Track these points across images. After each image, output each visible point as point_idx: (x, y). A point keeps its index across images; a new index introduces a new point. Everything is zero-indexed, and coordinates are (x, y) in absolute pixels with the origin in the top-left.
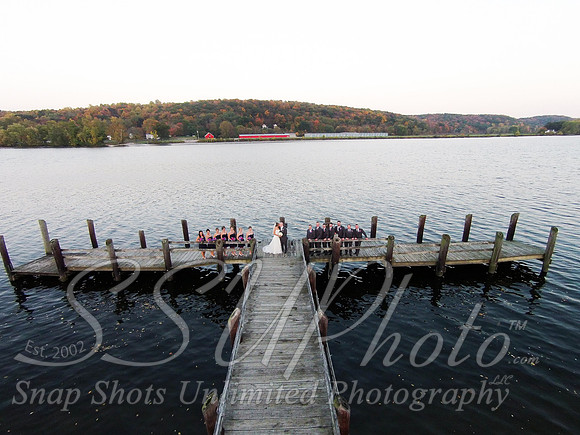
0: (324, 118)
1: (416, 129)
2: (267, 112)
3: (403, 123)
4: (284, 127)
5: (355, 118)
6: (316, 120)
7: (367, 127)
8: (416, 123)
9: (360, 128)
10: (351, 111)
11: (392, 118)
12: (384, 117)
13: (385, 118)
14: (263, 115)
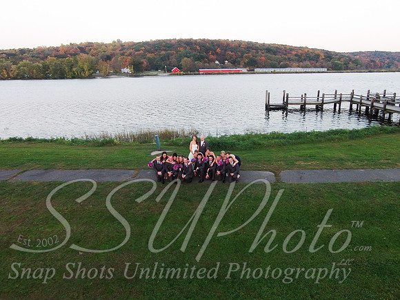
0: (269, 55)
1: (351, 65)
2: (218, 50)
3: (339, 59)
4: (235, 63)
5: (296, 55)
6: (262, 57)
7: (308, 63)
8: (350, 60)
9: (301, 63)
10: (291, 49)
11: (329, 56)
12: (322, 54)
13: (322, 56)
14: (215, 53)
